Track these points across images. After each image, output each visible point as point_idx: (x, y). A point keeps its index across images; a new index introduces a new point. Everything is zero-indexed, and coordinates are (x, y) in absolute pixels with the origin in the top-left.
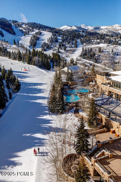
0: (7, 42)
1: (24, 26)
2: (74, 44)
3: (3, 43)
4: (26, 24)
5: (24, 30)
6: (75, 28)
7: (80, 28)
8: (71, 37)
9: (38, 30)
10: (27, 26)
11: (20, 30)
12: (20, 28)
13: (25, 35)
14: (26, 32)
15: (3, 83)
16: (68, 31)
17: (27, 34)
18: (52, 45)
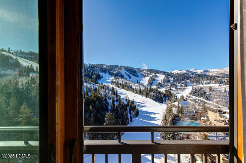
0: (132, 82)
1: (144, 71)
2: (184, 83)
3: (130, 82)
4: (146, 70)
5: (144, 74)
6: (185, 72)
7: (189, 71)
8: (181, 78)
9: (155, 73)
10: (147, 71)
11: (142, 74)
12: (142, 73)
13: (145, 77)
14: (146, 75)
15: (127, 109)
16: (178, 74)
17: (146, 77)
18: (165, 84)
